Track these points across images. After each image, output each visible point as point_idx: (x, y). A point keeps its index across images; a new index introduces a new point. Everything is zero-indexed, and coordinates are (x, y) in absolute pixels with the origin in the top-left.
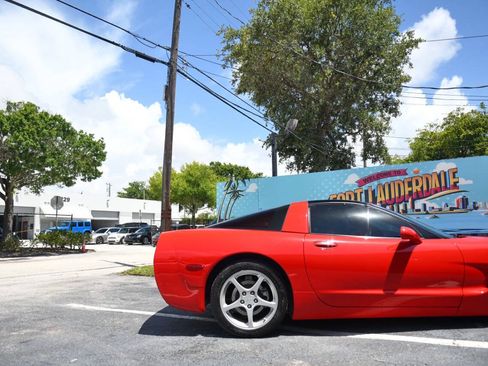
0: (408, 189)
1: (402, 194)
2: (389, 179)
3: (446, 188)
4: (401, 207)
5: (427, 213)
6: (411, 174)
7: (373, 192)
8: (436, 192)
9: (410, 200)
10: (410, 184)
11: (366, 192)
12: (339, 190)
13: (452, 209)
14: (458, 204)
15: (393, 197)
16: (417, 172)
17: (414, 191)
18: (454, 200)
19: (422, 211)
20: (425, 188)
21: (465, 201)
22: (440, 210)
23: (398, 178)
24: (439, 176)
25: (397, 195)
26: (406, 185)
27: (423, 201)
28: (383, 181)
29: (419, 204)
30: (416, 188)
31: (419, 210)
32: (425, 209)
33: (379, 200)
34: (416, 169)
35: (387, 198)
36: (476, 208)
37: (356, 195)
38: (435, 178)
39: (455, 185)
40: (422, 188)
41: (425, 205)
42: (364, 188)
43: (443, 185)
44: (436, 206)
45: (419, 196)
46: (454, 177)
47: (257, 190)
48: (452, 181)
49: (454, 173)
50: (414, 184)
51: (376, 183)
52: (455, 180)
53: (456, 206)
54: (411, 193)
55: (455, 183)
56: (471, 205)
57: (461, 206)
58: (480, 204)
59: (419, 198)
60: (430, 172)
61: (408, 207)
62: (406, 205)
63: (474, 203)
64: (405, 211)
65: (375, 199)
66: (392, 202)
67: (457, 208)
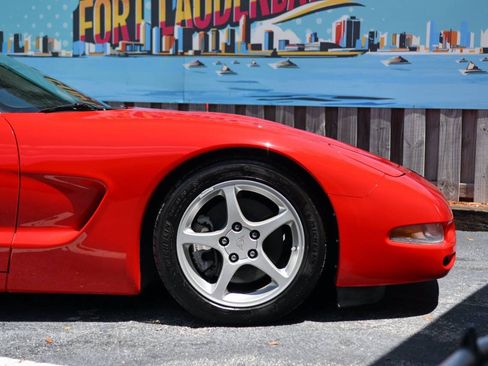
1: (227, 6)
4: (224, 36)
5: (275, 55)
8: (296, 4)
9: (242, 21)
13: (325, 47)
14: (338, 37)
15: (208, 11)
19: (265, 50)
21: (353, 28)
22: (301, 48)
25: (217, 8)
27: (268, 25)
29: (259, 32)
31: (257, 47)
32: (270, 45)
33: (179, 18)
35: (197, 13)
36: (374, 47)
41: (271, 35)
44: (295, 40)
45: (261, 12)
53: (334, 41)
54: (244, 3)
56: (364, 36)
57: (343, 42)
58: (383, 37)
59: (260, 17)
61: (239, 38)
62: (232, 33)
63: (372, 35)
64: (230, 48)
65: (171, 13)
66: (204, 24)
67: (336, 46)
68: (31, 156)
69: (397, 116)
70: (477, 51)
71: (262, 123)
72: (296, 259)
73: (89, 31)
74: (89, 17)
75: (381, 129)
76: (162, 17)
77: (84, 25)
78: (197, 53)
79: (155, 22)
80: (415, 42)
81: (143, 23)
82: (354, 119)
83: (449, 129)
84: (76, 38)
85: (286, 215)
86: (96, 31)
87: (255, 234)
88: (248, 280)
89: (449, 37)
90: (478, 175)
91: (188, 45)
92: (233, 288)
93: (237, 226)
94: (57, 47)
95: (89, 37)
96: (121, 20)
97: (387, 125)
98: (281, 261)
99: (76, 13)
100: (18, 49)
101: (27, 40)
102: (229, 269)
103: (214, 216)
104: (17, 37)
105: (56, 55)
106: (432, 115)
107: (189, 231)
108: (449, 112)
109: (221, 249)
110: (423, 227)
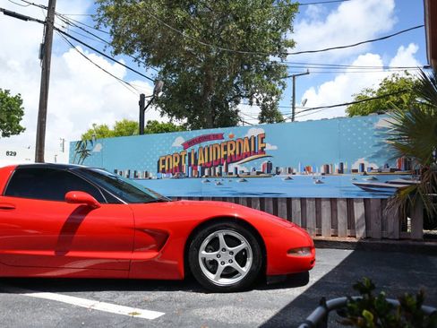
0: (224, 153)
1: (219, 157)
2: (209, 143)
3: (255, 153)
4: (217, 170)
5: (238, 177)
6: (227, 138)
7: (195, 155)
8: (246, 157)
9: (225, 163)
10: (226, 149)
11: (190, 154)
12: (167, 153)
13: (258, 173)
14: (264, 169)
15: (211, 160)
16: (231, 137)
17: (229, 155)
18: (260, 165)
19: (234, 175)
20: (237, 153)
21: (269, 166)
22: (249, 173)
23: (216, 141)
24: (250, 141)
25: (214, 159)
26: (222, 149)
27: (235, 165)
28: (204, 144)
29: (231, 168)
30: (230, 152)
31: (231, 174)
32: (236, 173)
33: (199, 162)
34: (231, 134)
35: (206, 160)
36: (278, 173)
37: (181, 157)
38: (246, 143)
39: (262, 151)
40: (235, 152)
41: (236, 169)
42: (188, 150)
43: (253, 149)
44: (246, 171)
45: (232, 160)
46: (262, 142)
47: (102, 150)
48: (261, 146)
49: (262, 138)
50: (229, 148)
51: (197, 146)
52: (263, 145)
53: (262, 170)
54: (226, 156)
55: (263, 148)
56: (274, 169)
57: (266, 171)
58: (281, 169)
59: (232, 162)
60: (243, 137)
61: (223, 170)
62: (221, 168)
63: (277, 168)
64: (220, 174)
65: (196, 161)
66: (210, 165)
67: (263, 173)
68: (139, 221)
69: (289, 200)
70: (320, 174)
71: (234, 206)
72: (249, 264)
73: (164, 169)
74: (164, 163)
75: (282, 207)
76: (193, 163)
77: (161, 167)
78: (207, 177)
79: (190, 164)
80: (294, 171)
81: (185, 165)
82: (271, 202)
83: (310, 206)
84: (158, 172)
85: (244, 245)
86: (167, 169)
87: (232, 253)
88: (229, 273)
89: (308, 169)
90: (323, 225)
91: (203, 173)
92: (223, 276)
93: (224, 250)
94: (151, 175)
95: (164, 171)
96: (176, 164)
97: (285, 205)
98: (243, 265)
99: (159, 162)
100: (136, 176)
101: (140, 173)
102: (221, 268)
103: (214, 245)
104: (135, 172)
105: (150, 178)
106: (303, 200)
107: (204, 252)
108: (310, 199)
109: (218, 259)
110: (301, 249)
